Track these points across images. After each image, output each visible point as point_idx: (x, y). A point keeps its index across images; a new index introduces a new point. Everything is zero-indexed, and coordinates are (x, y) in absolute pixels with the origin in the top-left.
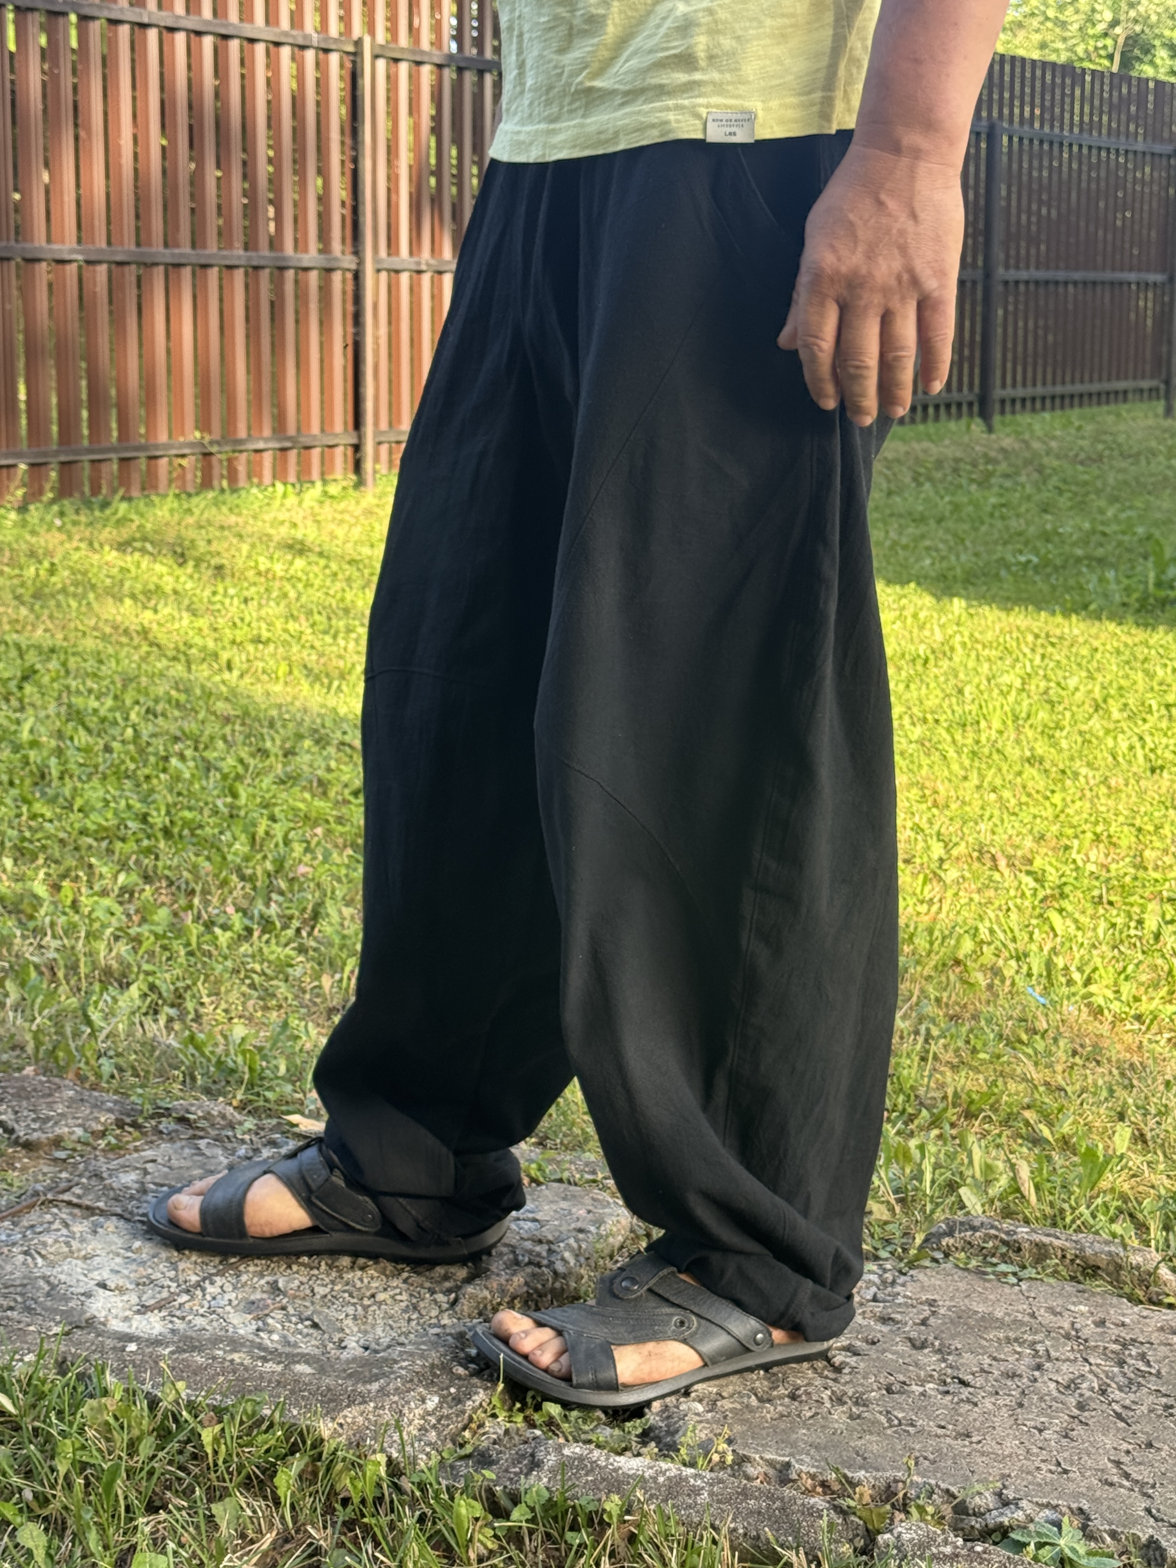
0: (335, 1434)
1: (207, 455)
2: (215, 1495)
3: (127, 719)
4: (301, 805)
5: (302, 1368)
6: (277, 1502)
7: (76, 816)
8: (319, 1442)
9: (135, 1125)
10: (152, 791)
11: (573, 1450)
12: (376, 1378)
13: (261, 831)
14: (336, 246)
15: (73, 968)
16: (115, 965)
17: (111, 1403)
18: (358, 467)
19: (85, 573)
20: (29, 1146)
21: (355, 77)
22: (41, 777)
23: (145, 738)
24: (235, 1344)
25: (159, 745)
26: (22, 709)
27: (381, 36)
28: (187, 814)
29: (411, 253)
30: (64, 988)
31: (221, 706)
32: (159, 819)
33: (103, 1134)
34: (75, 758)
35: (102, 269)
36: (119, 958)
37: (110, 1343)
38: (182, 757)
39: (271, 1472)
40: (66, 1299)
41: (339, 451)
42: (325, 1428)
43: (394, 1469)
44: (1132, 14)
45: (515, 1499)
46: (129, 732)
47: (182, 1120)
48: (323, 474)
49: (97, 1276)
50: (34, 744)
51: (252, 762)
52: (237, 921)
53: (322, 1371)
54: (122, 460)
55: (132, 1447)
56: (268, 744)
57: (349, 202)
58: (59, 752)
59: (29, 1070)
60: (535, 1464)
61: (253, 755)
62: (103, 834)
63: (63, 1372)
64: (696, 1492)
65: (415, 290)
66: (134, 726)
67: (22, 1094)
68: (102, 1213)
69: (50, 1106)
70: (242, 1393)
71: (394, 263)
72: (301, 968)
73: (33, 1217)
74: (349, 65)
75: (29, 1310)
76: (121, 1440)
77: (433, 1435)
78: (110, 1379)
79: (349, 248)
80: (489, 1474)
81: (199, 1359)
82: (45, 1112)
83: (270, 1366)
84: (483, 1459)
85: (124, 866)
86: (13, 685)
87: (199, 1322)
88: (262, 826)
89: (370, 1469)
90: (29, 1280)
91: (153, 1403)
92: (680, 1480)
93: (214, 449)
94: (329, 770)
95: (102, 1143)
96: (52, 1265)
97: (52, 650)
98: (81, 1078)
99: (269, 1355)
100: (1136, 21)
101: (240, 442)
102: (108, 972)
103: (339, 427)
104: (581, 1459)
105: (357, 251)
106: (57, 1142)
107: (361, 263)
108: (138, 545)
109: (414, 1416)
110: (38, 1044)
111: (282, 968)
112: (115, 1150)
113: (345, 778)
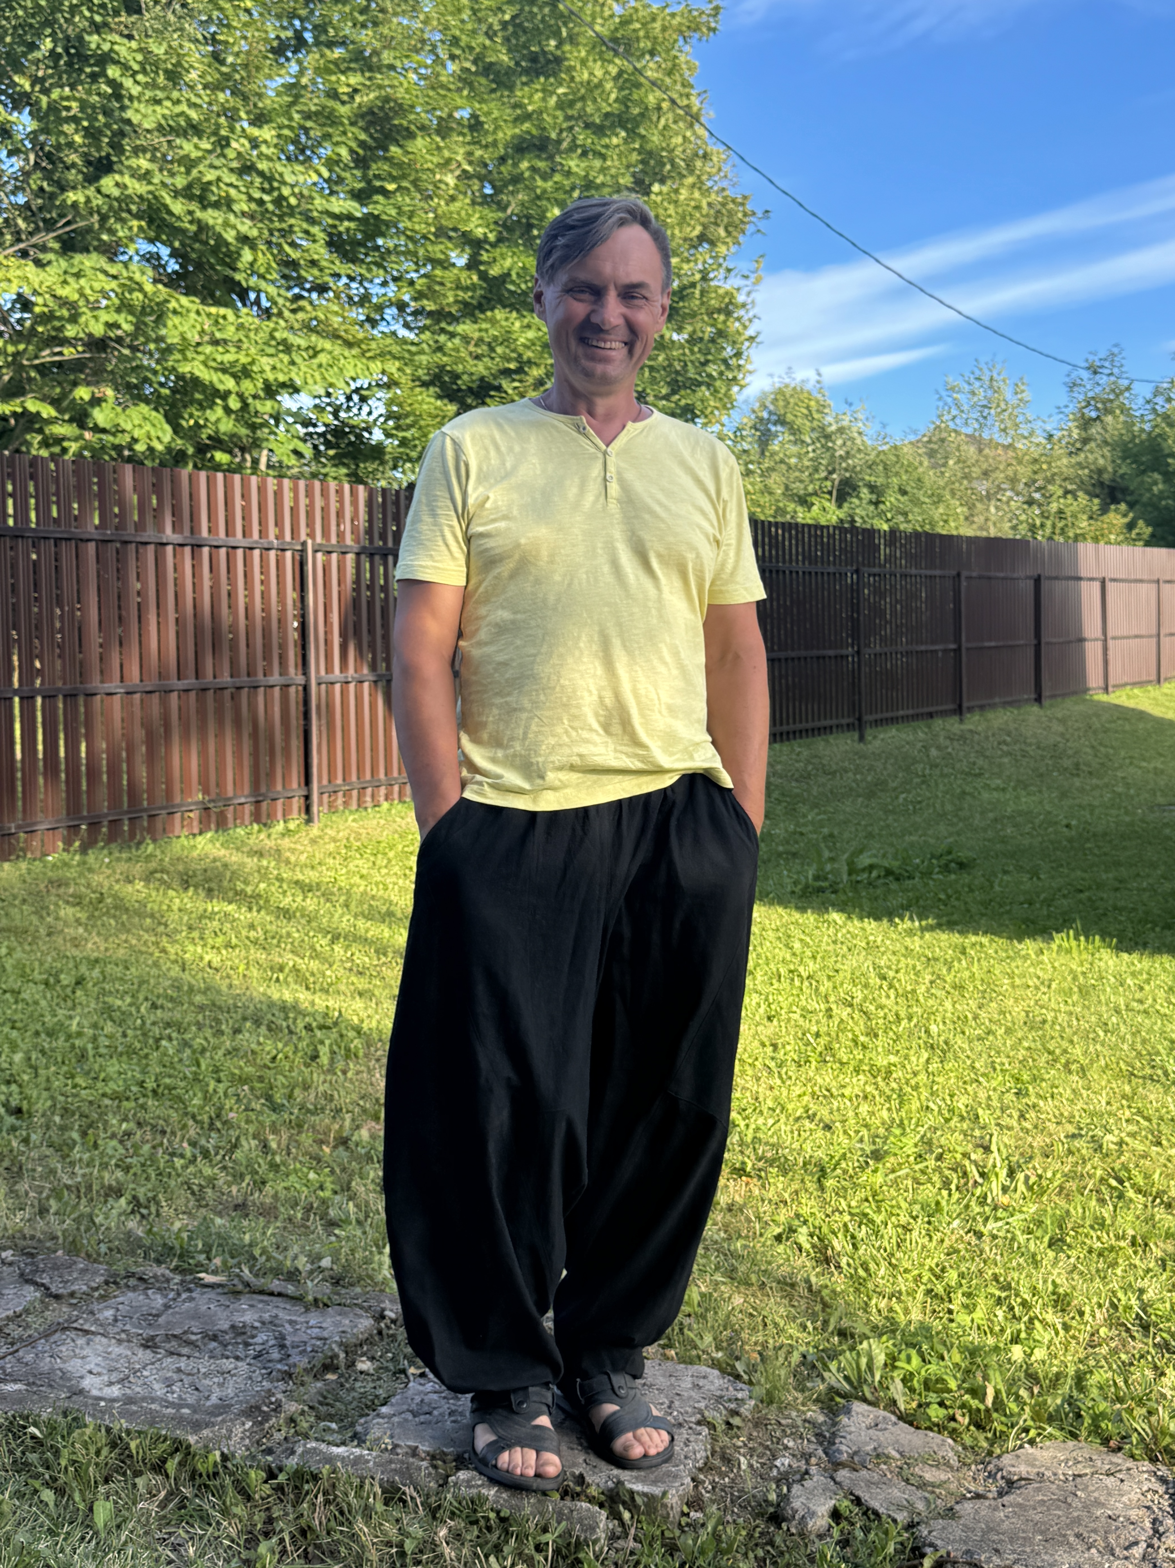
0: (197, 1442)
1: (207, 809)
2: (137, 1474)
3: (138, 1011)
4: (237, 1071)
5: (186, 1411)
6: (167, 1476)
7: (100, 1084)
8: (189, 1446)
9: (115, 1283)
10: (147, 1065)
11: (312, 1444)
12: (221, 1414)
13: (211, 1089)
14: (292, 670)
15: (89, 1188)
16: (114, 1183)
17: (88, 1431)
18: (308, 809)
19: (122, 900)
20: (57, 1297)
21: (302, 564)
22: (83, 1056)
23: (148, 1026)
24: (153, 1400)
25: (157, 1031)
26: (73, 1008)
27: (319, 539)
28: (167, 1081)
29: (341, 672)
30: (84, 1201)
31: (198, 999)
32: (150, 1085)
33: (97, 1289)
34: (103, 1041)
35: (137, 696)
36: (117, 1180)
37: (90, 1401)
38: (170, 1039)
39: (164, 1461)
40: (70, 1380)
41: (295, 800)
42: (192, 1439)
43: (225, 1458)
44: (844, 465)
45: (281, 1470)
46: (139, 1021)
47: (141, 1279)
48: (284, 815)
49: (88, 1367)
50: (79, 1034)
51: (212, 1040)
52: (188, 1150)
53: (195, 1412)
54: (150, 816)
55: (98, 1453)
56: (224, 1027)
57: (299, 642)
58: (94, 1039)
59: (60, 1253)
60: (293, 1452)
61: (214, 1035)
62: (116, 1097)
63: (65, 1416)
64: (368, 1461)
65: (344, 694)
66: (142, 1018)
67: (55, 1267)
68: (93, 1333)
69: (70, 1274)
70: (152, 1424)
71: (331, 678)
72: (222, 1179)
73: (57, 1336)
74: (298, 558)
75: (51, 1386)
76: (93, 1449)
77: (247, 1441)
78: (88, 1419)
79: (300, 671)
80: (270, 1458)
81: (134, 1408)
82: (67, 1277)
83: (169, 1410)
84: (269, 1451)
85: (125, 1119)
86: (69, 991)
87: (138, 1389)
88: (212, 1084)
89: (211, 1458)
90: (52, 1370)
91: (108, 1430)
92: (361, 1456)
93: (211, 805)
94: (259, 1044)
95: (96, 1294)
96: (64, 1362)
97: (97, 961)
98: (89, 1256)
99: (171, 1405)
100: (846, 470)
101: (229, 799)
102: (110, 1187)
103: (295, 785)
104: (315, 1449)
105: (305, 672)
106: (72, 1295)
107: (308, 680)
108: (158, 875)
109: (238, 1430)
110: (65, 1238)
111: (211, 1181)
112: (103, 1298)
113: (268, 1048)
